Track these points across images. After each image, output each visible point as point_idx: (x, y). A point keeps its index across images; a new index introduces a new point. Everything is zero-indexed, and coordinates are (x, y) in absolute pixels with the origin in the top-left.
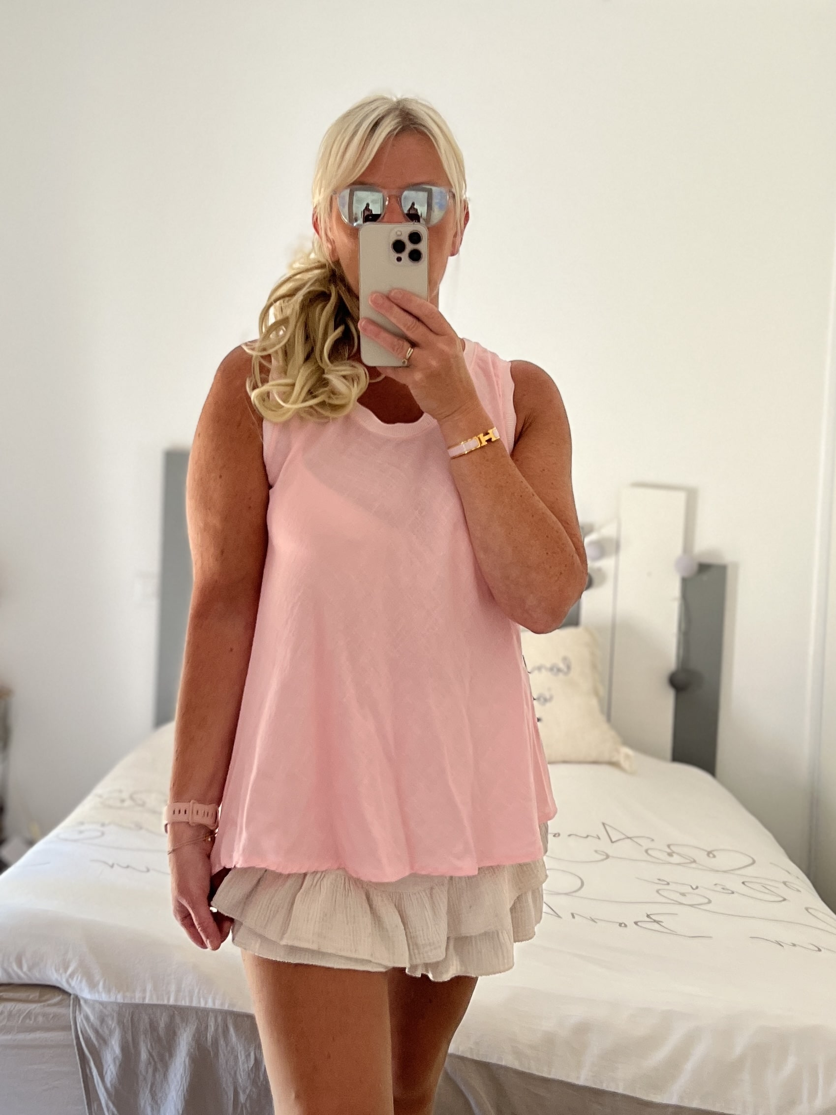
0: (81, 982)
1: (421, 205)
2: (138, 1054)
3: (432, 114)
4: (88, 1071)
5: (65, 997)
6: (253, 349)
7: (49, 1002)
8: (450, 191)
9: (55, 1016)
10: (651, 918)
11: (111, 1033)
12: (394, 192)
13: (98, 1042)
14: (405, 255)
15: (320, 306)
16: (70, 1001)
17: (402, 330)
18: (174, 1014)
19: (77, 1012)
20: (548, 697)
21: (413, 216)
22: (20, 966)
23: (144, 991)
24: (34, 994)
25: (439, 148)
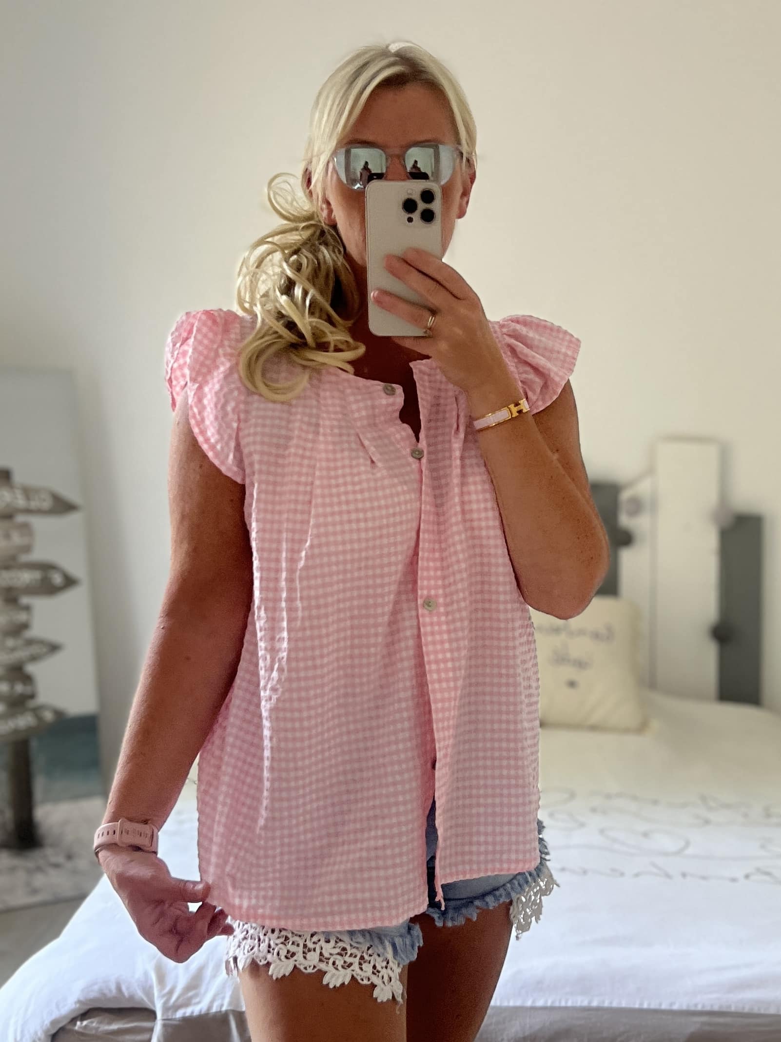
8: (457, 149)
12: (396, 151)
14: (416, 216)
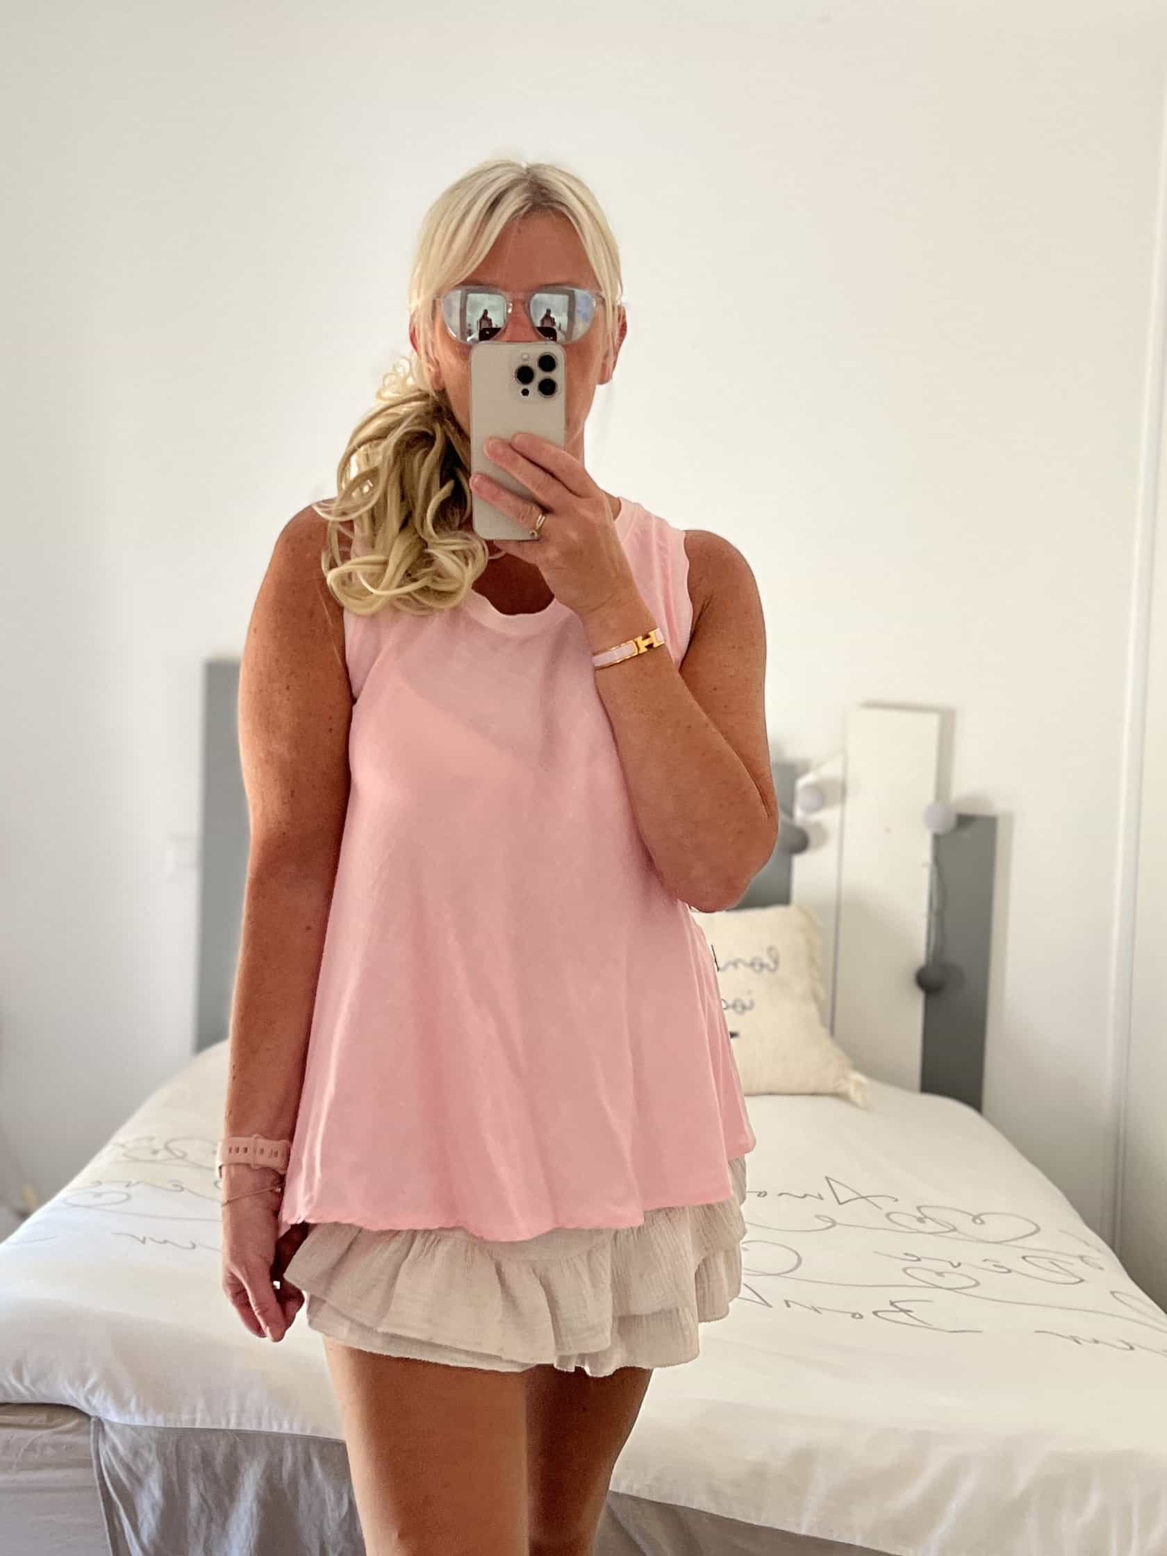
0: (105, 1397)
1: (559, 315)
2: (186, 1497)
3: (573, 185)
4: (116, 1522)
5: (85, 1420)
6: (329, 513)
7: (60, 1428)
8: (598, 295)
9: (70, 1447)
10: (896, 1307)
11: (148, 1469)
12: (521, 296)
13: (132, 1484)
15: (421, 452)
16: (90, 1425)
17: (529, 490)
18: (235, 1442)
19: (100, 1440)
20: (747, 1003)
21: (548, 332)
22: (20, 1378)
23: (194, 1411)
24: (42, 1417)
25: (584, 237)
